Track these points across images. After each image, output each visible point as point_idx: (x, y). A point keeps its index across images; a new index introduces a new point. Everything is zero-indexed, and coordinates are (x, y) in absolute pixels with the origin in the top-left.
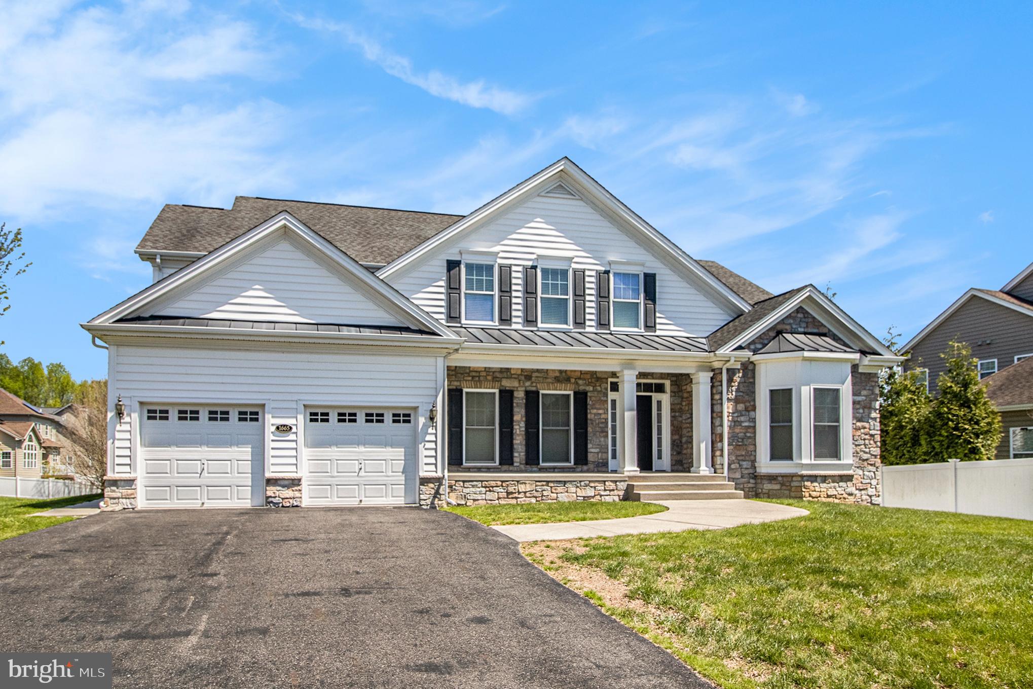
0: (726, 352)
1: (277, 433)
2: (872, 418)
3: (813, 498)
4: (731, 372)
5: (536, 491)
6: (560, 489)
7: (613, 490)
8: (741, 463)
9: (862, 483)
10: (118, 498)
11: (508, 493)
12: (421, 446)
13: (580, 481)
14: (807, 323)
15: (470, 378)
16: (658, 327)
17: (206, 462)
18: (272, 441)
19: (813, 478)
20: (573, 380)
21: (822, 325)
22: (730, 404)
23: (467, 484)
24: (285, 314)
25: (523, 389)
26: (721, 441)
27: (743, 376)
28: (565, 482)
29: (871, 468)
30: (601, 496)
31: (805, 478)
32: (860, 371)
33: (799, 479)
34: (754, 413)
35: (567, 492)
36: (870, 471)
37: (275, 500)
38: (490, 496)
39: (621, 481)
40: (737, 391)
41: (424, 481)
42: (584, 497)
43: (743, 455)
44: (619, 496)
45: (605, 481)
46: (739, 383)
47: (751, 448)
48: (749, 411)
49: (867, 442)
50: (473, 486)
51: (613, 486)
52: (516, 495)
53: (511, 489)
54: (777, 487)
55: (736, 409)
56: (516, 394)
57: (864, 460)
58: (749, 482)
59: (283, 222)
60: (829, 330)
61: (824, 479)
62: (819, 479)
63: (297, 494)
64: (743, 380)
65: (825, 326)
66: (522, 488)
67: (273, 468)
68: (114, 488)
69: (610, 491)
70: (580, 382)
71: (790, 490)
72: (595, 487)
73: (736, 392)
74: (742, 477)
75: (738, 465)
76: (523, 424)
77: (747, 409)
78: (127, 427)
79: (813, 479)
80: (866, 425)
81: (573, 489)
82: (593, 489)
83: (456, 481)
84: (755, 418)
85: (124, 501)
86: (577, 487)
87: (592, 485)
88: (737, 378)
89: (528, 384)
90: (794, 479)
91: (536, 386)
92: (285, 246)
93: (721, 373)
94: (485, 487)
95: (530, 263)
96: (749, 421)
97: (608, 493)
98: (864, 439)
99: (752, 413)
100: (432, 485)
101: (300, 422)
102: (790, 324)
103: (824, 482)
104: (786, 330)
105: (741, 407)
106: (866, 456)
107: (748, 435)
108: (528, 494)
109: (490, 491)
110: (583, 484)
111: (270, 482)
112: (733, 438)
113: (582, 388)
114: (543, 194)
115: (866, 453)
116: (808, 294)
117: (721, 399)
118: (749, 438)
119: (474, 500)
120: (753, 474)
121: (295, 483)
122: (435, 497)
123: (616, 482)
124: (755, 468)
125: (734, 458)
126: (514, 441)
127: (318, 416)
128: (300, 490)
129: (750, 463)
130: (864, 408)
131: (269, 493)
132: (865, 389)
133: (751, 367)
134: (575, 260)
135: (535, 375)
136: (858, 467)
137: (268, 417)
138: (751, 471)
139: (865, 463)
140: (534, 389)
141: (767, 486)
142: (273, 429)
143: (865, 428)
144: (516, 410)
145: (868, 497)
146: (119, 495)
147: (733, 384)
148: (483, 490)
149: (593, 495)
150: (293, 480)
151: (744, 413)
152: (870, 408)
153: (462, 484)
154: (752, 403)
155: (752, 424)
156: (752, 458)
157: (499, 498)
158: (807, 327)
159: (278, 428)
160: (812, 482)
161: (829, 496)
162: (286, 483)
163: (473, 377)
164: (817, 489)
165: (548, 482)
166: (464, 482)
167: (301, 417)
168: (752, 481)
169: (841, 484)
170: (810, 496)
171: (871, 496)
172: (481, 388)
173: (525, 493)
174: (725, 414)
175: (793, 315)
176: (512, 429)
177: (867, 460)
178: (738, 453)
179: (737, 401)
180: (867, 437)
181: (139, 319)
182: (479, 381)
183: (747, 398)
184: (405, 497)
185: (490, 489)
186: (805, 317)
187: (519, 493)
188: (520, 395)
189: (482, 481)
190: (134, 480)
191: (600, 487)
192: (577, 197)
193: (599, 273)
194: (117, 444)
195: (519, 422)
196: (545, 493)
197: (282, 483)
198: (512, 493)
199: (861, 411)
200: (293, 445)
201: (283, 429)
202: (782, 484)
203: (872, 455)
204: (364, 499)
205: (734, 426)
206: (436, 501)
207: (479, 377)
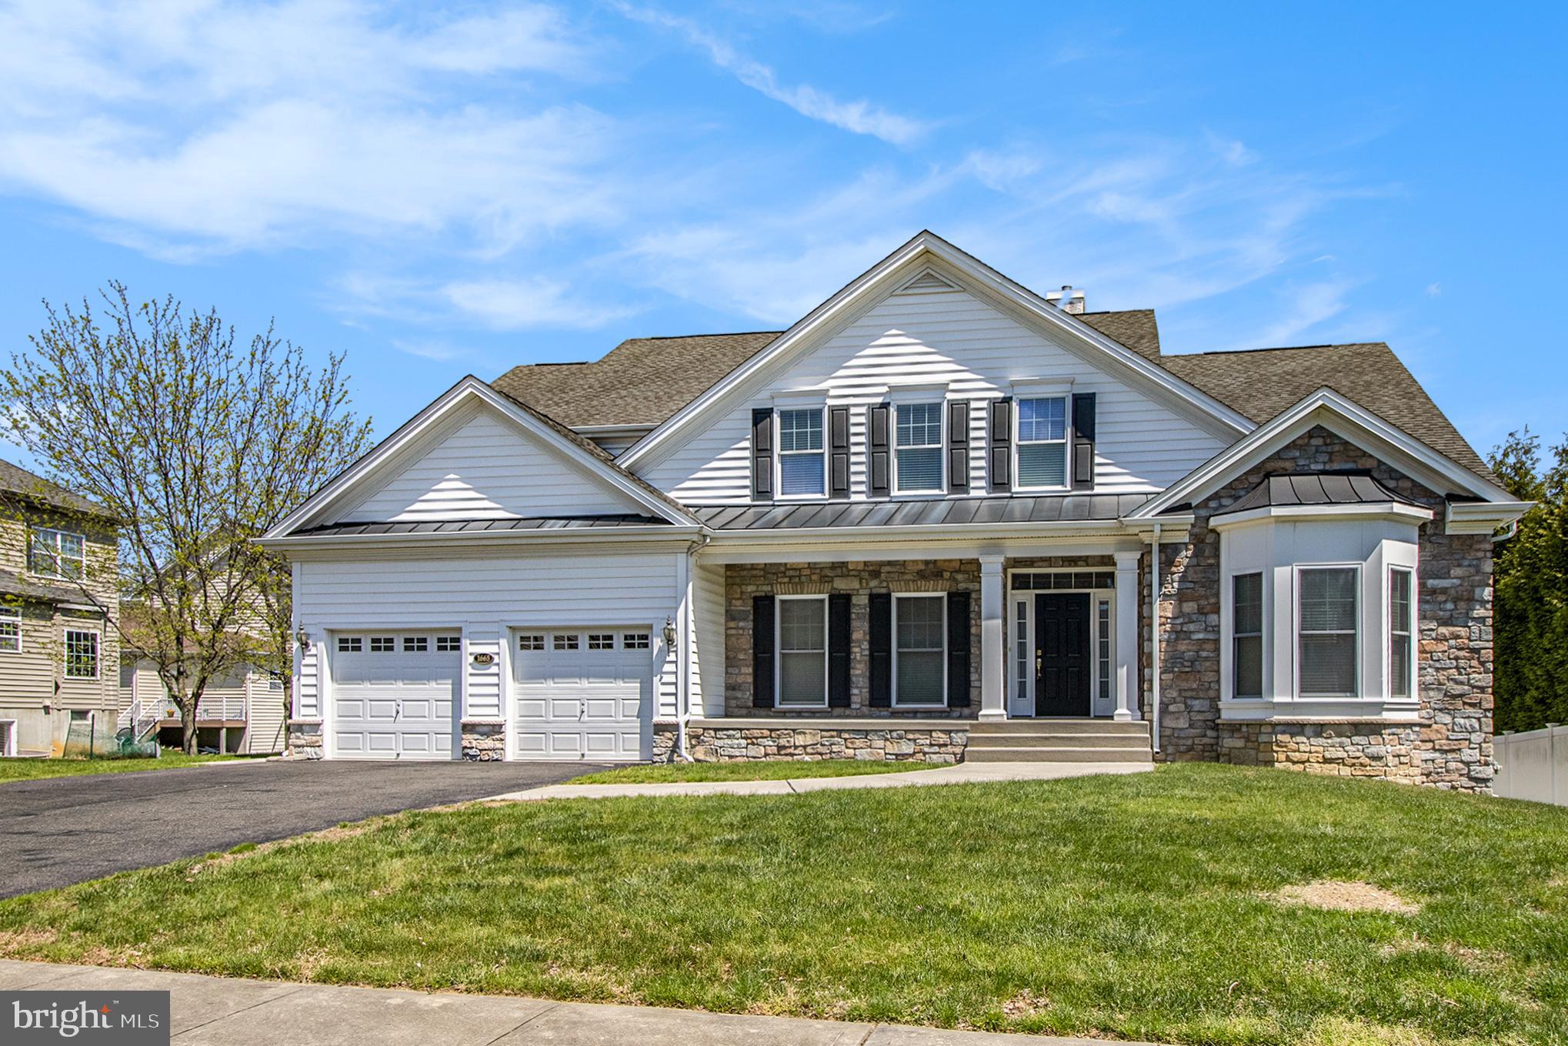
0: (1149, 516)
1: (477, 665)
2: (1474, 619)
3: (1294, 763)
4: (1169, 552)
5: (822, 745)
6: (858, 743)
7: (945, 745)
8: (1189, 702)
9: (1448, 739)
10: (303, 746)
11: (780, 748)
12: (656, 679)
13: (891, 731)
14: (1331, 454)
15: (786, 580)
16: (1097, 480)
17: (401, 703)
18: (471, 675)
19: (1297, 729)
20: (947, 575)
21: (1365, 454)
22: (1166, 604)
23: (720, 734)
24: (488, 509)
25: (867, 591)
26: (1150, 666)
27: (1195, 555)
28: (867, 732)
29: (1470, 710)
30: (925, 754)
31: (1279, 728)
32: (1447, 533)
33: (1270, 729)
34: (1215, 617)
35: (870, 747)
36: (1469, 717)
37: (471, 752)
38: (753, 751)
39: (958, 731)
40: (1182, 580)
41: (660, 729)
42: (896, 755)
43: (1193, 690)
44: (955, 754)
45: (931, 731)
46: (1186, 567)
47: (1210, 676)
48: (1206, 614)
49: (1462, 663)
50: (729, 737)
51: (943, 738)
52: (791, 750)
53: (783, 742)
54: (1240, 743)
55: (1181, 612)
56: (854, 600)
57: (1454, 697)
58: (1205, 736)
59: (470, 390)
60: (1379, 461)
61: (1319, 729)
62: (1308, 730)
63: (498, 745)
64: (1194, 561)
65: (1371, 456)
66: (800, 740)
67: (471, 711)
68: (299, 734)
69: (940, 746)
70: (960, 577)
71: (1257, 749)
72: (915, 740)
73: (1179, 582)
74: (1191, 726)
75: (1182, 707)
76: (866, 645)
77: (1201, 611)
78: (313, 660)
79: (1295, 730)
80: (1462, 631)
81: (880, 743)
82: (911, 743)
83: (704, 729)
84: (1219, 626)
85: (308, 749)
86: (887, 740)
87: (911, 736)
88: (1184, 558)
89: (873, 583)
90: (1263, 729)
91: (887, 587)
92: (483, 420)
93: (1150, 552)
94: (746, 738)
95: (880, 400)
96: (1206, 630)
97: (936, 749)
98: (1457, 658)
99: (1212, 618)
100: (669, 735)
101: (502, 649)
102: (1294, 458)
103: (1319, 735)
104: (1285, 469)
105: (1190, 607)
106: (1458, 689)
107: (1204, 654)
108: (809, 750)
109: (753, 744)
110: (894, 734)
111: (468, 728)
112: (1172, 662)
113: (962, 586)
114: (898, 292)
115: (1462, 683)
116: (1320, 403)
117: (1150, 595)
118: (1206, 659)
119: (731, 757)
120: (1214, 721)
121: (496, 730)
122: (673, 752)
123: (950, 732)
124: (1218, 710)
125: (1175, 694)
126: (852, 671)
127: (530, 640)
128: (502, 740)
129: (1207, 702)
130: (1455, 600)
131: (465, 743)
132: (1459, 565)
133: (1210, 539)
134: (952, 386)
135: (885, 569)
136: (1441, 710)
137: (465, 643)
138: (1209, 716)
139: (1459, 703)
140: (883, 591)
141: (1229, 742)
142: (471, 659)
143: (1457, 637)
144: (854, 624)
145: (1461, 765)
146: (303, 742)
147: (1174, 569)
148: (744, 742)
149: (911, 751)
150: (494, 725)
151: (1194, 617)
152: (1471, 600)
153: (712, 733)
154: (1212, 600)
155: (1211, 636)
156: (1212, 694)
157: (766, 755)
158: (1331, 461)
159: (476, 658)
160: (1292, 735)
161: (1326, 761)
162: (485, 729)
163: (791, 577)
164: (1302, 748)
165: (840, 732)
166: (716, 730)
167: (503, 642)
168: (1210, 733)
169: (1356, 739)
170: (1288, 759)
171: (1467, 764)
172: (802, 593)
173: (805, 747)
174: (1156, 621)
175: (1300, 442)
176: (848, 653)
177: (1461, 696)
178: (1185, 685)
179: (1181, 597)
180: (1462, 653)
181: (322, 528)
182: (801, 583)
183: (1202, 592)
184: (640, 751)
185: (752, 741)
186: (1326, 445)
187: (796, 747)
188: (861, 601)
189: (741, 730)
190: (319, 725)
191: (924, 740)
192: (957, 288)
193: (994, 403)
194: (304, 681)
195: (858, 641)
196: (835, 748)
197: (481, 729)
198: (785, 747)
199: (1450, 606)
200: (495, 680)
201: (483, 660)
202: (1248, 740)
203: (1474, 687)
204: (587, 752)
205: (1177, 639)
206: (675, 758)
207: (800, 576)
